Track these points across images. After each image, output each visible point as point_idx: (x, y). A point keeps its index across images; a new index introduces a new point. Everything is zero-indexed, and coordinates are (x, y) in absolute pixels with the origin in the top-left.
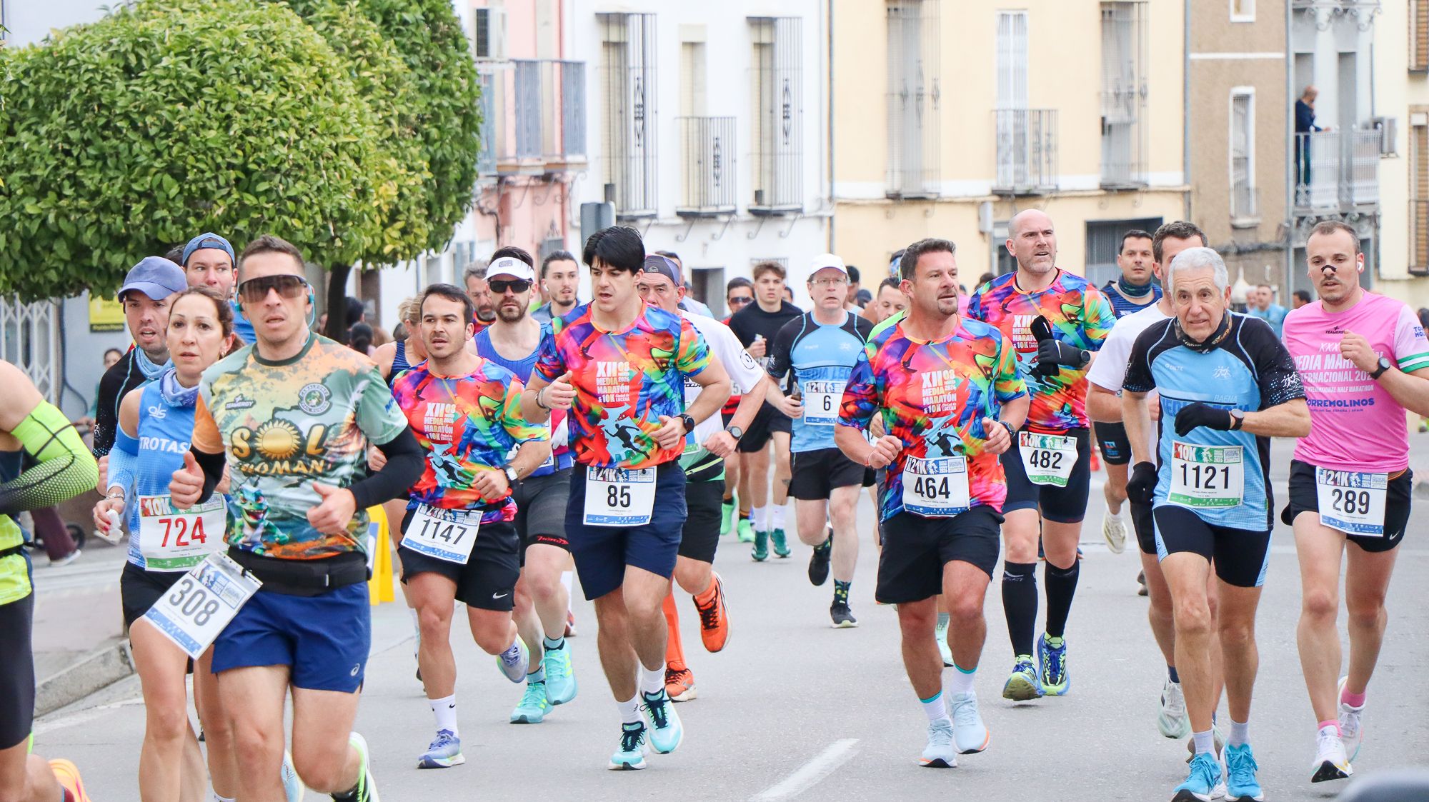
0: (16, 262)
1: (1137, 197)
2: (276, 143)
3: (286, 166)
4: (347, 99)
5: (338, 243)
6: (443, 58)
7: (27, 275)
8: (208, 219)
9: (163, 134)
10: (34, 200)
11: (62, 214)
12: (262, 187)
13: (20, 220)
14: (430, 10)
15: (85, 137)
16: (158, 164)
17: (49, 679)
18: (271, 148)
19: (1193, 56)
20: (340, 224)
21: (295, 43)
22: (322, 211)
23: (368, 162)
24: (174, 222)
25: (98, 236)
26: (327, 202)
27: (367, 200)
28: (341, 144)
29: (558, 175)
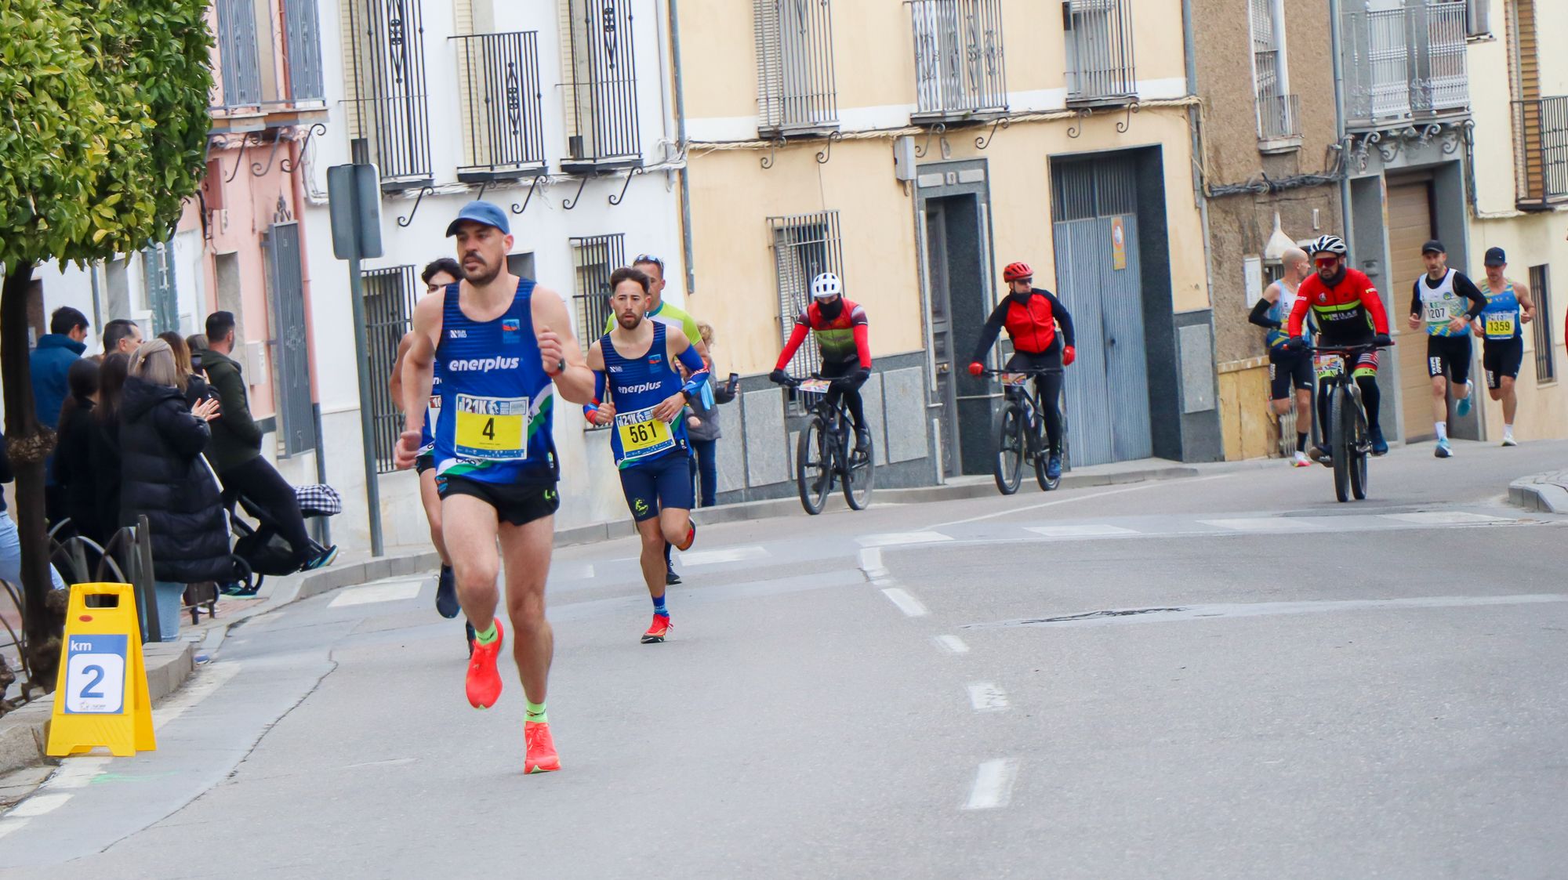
4: (43, 13)
5: (43, 225)
20: (42, 198)
22: (17, 179)
23: (79, 103)
26: (23, 165)
27: (79, 162)
28: (38, 80)
29: (285, 131)
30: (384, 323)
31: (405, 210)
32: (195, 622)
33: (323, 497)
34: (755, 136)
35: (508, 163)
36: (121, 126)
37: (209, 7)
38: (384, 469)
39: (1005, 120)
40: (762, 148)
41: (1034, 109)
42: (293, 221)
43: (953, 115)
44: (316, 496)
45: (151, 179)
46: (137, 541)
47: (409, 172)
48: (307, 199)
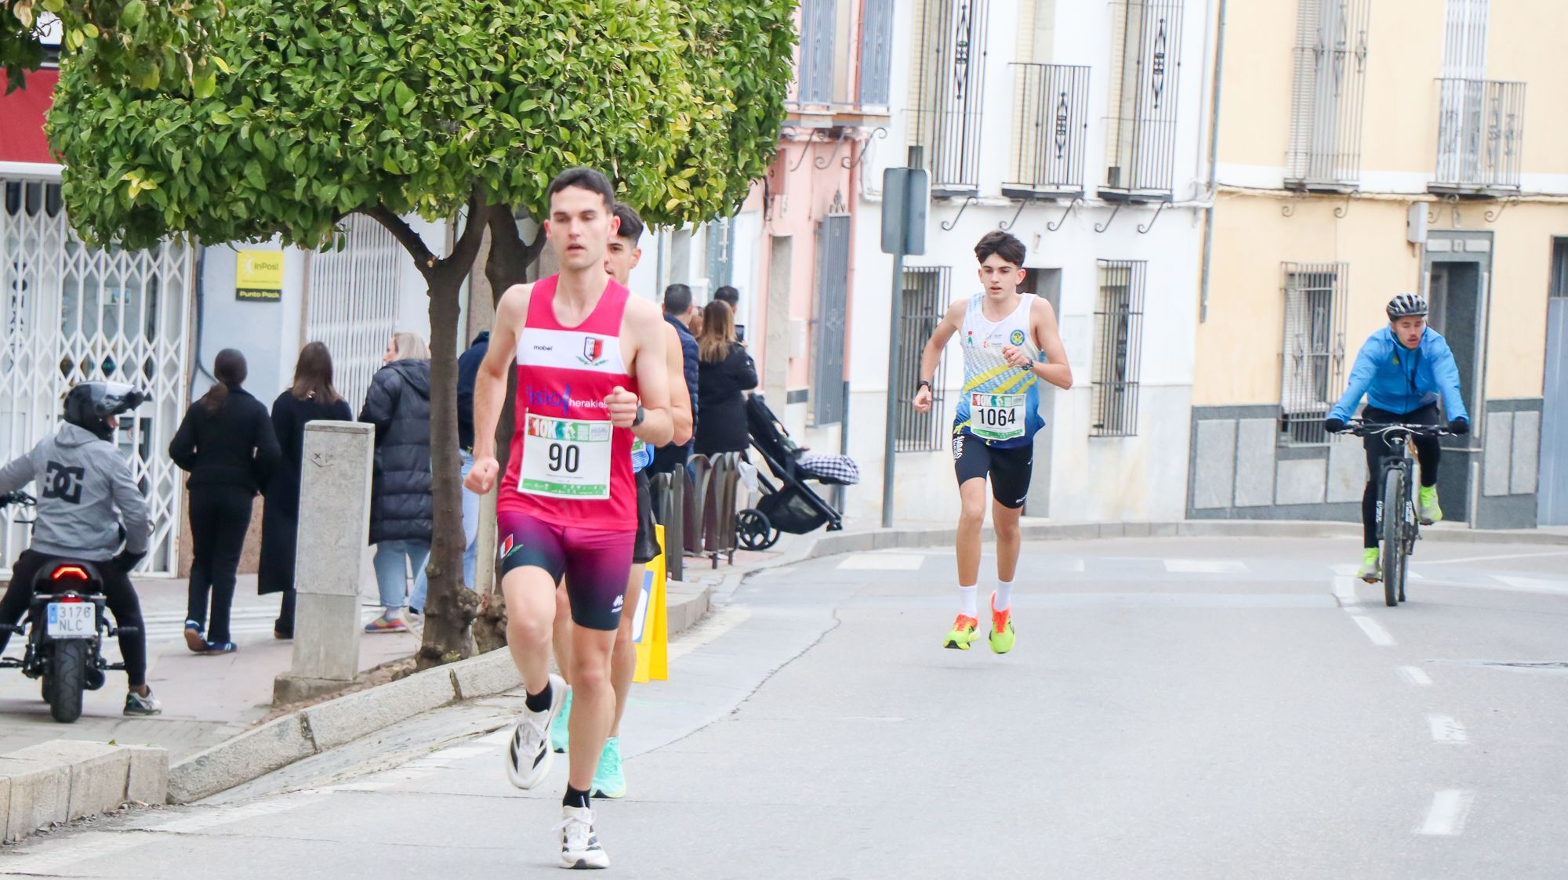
0: (193, 189)
2: (549, 47)
3: (561, 79)
7: (206, 206)
8: (452, 145)
9: (401, 27)
10: (223, 107)
11: (259, 128)
12: (528, 106)
13: (202, 132)
15: (297, 27)
16: (391, 67)
17: (205, 753)
18: (542, 53)
20: (625, 163)
22: (605, 143)
23: (669, 81)
24: (407, 147)
25: (305, 161)
26: (612, 131)
27: (663, 133)
28: (635, 54)
29: (848, 131)
30: (918, 316)
31: (949, 215)
32: (714, 566)
33: (843, 467)
34: (1281, 186)
35: (1050, 184)
36: (704, 106)
37: (797, 8)
38: (901, 449)
39: (1515, 198)
40: (1284, 198)
41: (1544, 191)
42: (846, 213)
43: (1468, 188)
44: (837, 466)
45: (726, 158)
46: (671, 487)
47: (958, 181)
48: (861, 196)
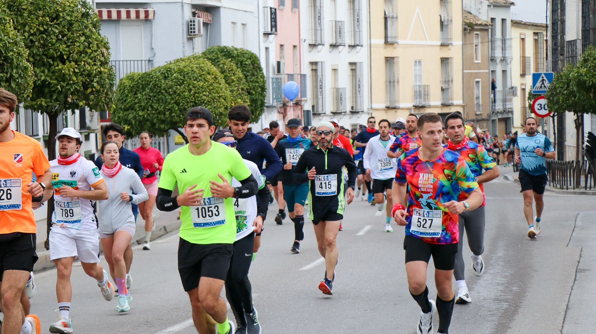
0: (137, 128)
1: (451, 107)
2: (203, 95)
3: (206, 101)
4: (222, 84)
5: (220, 121)
6: (256, 73)
9: (174, 94)
10: (141, 111)
11: (148, 115)
13: (138, 117)
14: (253, 61)
15: (154, 95)
16: (172, 102)
18: (202, 97)
19: (465, 71)
21: (208, 70)
22: (215, 113)
25: (158, 121)
